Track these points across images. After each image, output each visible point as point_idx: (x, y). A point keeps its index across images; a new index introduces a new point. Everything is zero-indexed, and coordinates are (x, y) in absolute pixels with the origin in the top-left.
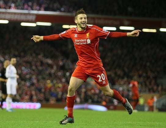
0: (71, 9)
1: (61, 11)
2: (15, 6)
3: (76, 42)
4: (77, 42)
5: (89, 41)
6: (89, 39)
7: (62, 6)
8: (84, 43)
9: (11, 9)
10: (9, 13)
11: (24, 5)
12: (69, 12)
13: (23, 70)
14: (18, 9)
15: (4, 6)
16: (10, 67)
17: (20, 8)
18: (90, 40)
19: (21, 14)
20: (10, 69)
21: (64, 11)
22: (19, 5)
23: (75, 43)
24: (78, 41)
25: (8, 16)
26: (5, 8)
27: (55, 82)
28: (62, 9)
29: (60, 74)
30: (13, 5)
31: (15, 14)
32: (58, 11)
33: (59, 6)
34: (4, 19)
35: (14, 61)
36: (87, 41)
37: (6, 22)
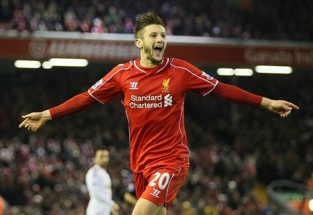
0: (238, 30)
1: (212, 35)
2: (102, 25)
3: (135, 102)
4: (138, 103)
5: (168, 100)
6: (169, 95)
7: (214, 24)
8: (156, 106)
9: (94, 31)
10: (89, 42)
11: (123, 21)
12: (231, 35)
13: (125, 178)
14: (109, 32)
15: (75, 25)
16: (96, 171)
17: (115, 29)
18: (171, 97)
19: (117, 43)
20: (95, 175)
21: (221, 35)
22: (113, 23)
23: (132, 106)
24: (140, 99)
25: (87, 50)
26: (79, 30)
27: (201, 204)
28: (216, 30)
29: (213, 185)
30: (98, 22)
31: (103, 43)
32: (206, 36)
33: (208, 23)
34: (78, 57)
35: (102, 157)
36: (163, 100)
37: (82, 63)
